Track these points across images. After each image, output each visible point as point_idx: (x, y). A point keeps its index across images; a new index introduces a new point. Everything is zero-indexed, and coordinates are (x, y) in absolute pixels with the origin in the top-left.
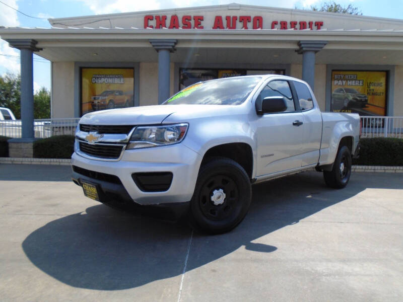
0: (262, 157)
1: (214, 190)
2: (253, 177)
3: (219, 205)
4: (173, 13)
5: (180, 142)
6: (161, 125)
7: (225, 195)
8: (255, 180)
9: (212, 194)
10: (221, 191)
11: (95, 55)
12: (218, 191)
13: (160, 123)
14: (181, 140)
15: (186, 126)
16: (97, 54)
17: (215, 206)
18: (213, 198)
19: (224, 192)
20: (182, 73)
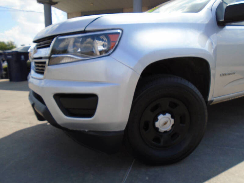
0: (222, 75)
1: (159, 114)
2: (209, 99)
3: (166, 132)
5: (109, 55)
6: (84, 32)
7: (172, 120)
8: (212, 101)
9: (156, 120)
10: (168, 115)
11: (92, 4)
12: (165, 116)
13: (83, 29)
14: (110, 52)
15: (119, 33)
16: (93, 4)
17: (160, 133)
18: (157, 124)
19: (172, 117)
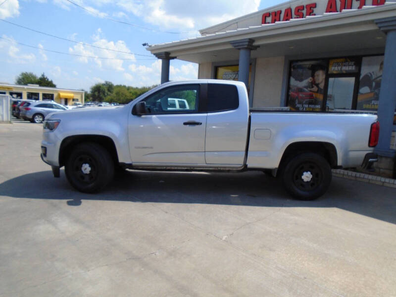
1: (83, 163)
3: (87, 174)
4: (287, 7)
5: (53, 131)
9: (82, 166)
10: (87, 165)
15: (59, 122)
17: (84, 174)
18: (82, 169)
19: (90, 166)
20: (292, 65)
